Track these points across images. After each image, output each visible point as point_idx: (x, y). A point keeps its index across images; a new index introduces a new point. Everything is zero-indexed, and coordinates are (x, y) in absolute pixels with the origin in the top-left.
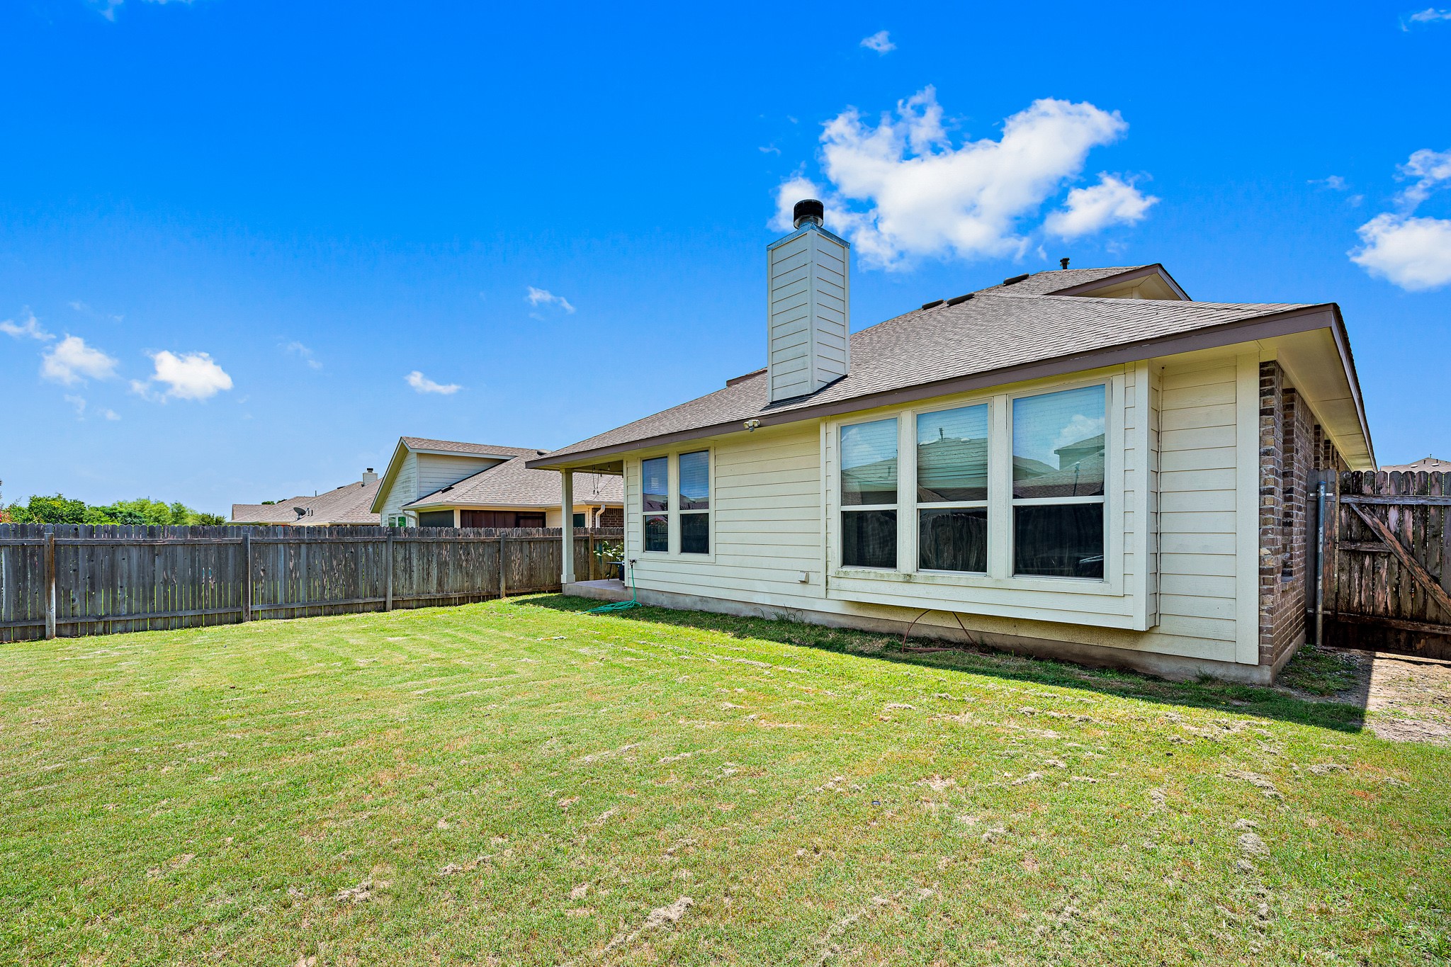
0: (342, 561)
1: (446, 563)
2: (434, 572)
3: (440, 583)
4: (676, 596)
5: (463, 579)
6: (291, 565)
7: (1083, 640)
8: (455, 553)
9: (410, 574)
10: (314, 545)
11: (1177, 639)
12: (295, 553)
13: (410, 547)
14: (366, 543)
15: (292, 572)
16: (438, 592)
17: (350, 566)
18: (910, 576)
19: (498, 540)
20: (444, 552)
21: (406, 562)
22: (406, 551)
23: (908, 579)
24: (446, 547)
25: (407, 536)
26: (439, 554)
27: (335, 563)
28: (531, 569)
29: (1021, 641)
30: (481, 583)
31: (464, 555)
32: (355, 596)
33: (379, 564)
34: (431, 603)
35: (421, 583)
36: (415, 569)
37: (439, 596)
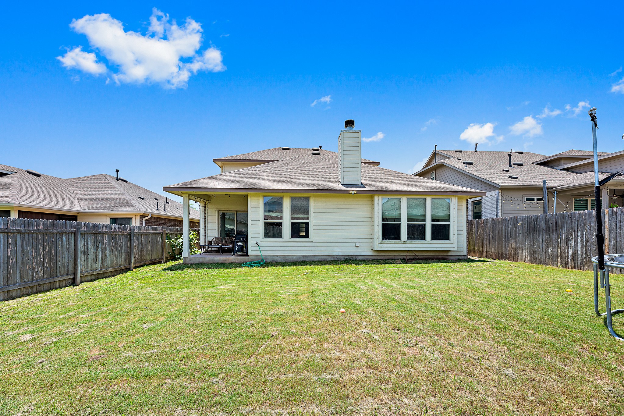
0: (46, 248)
1: (105, 248)
2: (100, 255)
3: (102, 263)
4: (286, 257)
5: (113, 259)
6: (9, 251)
7: (437, 254)
8: (110, 240)
9: (87, 257)
10: (26, 235)
11: (454, 252)
12: (12, 241)
13: (87, 237)
14: (61, 234)
15: (9, 258)
16: (101, 268)
17: (51, 251)
18: (405, 242)
19: (129, 233)
20: (105, 241)
21: (85, 248)
22: (85, 240)
23: (405, 243)
24: (106, 237)
25: (86, 229)
26: (102, 242)
27: (41, 250)
28: (142, 251)
29: (424, 257)
30: (121, 260)
31: (114, 242)
32: (55, 275)
33: (69, 251)
34: (98, 277)
35: (93, 262)
36: (89, 253)
37: (102, 271)
